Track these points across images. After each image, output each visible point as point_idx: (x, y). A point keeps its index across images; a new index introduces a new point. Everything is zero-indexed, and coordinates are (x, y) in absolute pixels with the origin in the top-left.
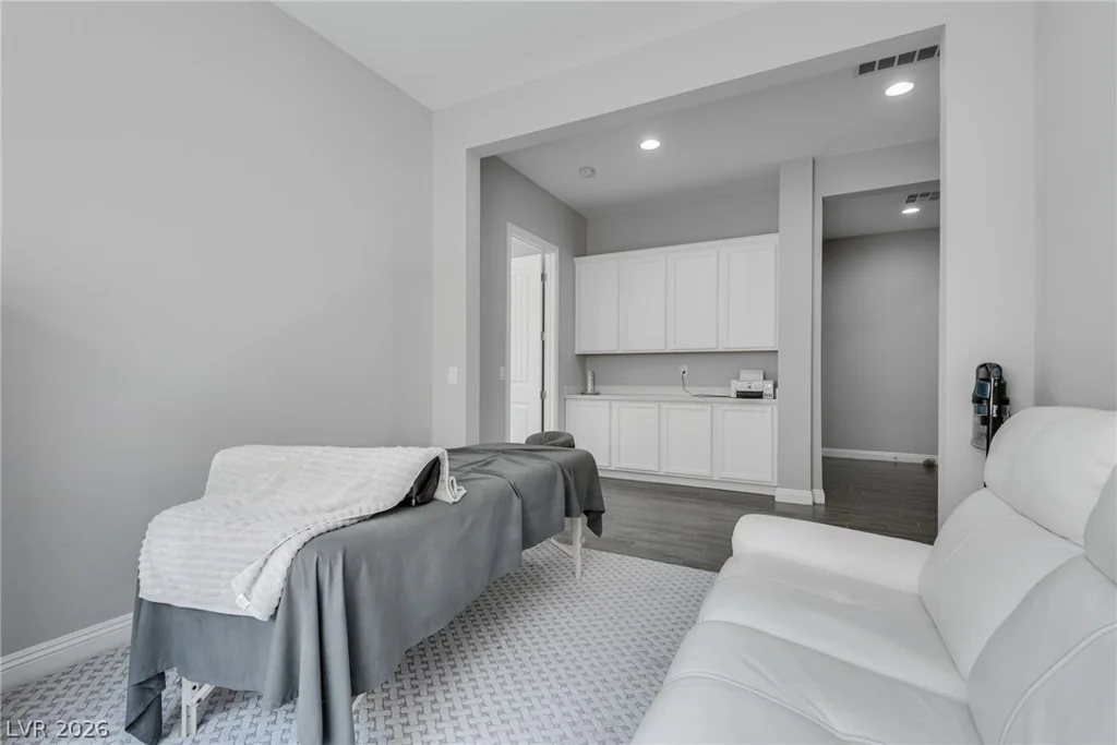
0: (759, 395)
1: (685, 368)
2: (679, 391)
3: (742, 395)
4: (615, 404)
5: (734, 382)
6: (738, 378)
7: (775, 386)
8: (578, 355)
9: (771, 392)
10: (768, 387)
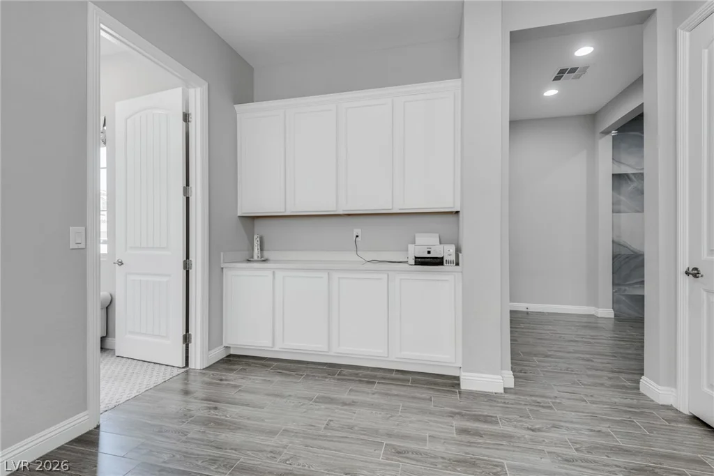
0: (438, 262)
1: (357, 231)
2: (352, 256)
3: (421, 261)
4: (279, 274)
5: (411, 247)
6: (414, 242)
7: (458, 251)
8: (242, 217)
9: (453, 258)
10: (448, 252)
